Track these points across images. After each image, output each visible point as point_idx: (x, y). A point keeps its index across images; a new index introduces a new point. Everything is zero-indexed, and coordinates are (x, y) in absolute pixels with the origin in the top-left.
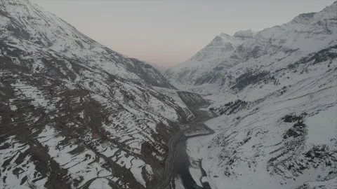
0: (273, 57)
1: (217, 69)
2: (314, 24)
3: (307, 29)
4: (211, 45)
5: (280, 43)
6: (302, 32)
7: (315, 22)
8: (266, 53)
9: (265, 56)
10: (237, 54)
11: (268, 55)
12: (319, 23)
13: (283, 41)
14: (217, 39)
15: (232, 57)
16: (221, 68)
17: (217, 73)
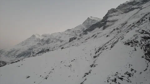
0: (55, 44)
1: (30, 49)
2: (71, 32)
3: (69, 33)
4: (30, 38)
5: (59, 38)
6: (67, 34)
7: (72, 31)
8: (52, 42)
9: (52, 43)
10: (40, 42)
11: (53, 43)
12: (73, 32)
13: (60, 37)
14: (34, 36)
15: (38, 44)
16: (32, 49)
17: (29, 51)
